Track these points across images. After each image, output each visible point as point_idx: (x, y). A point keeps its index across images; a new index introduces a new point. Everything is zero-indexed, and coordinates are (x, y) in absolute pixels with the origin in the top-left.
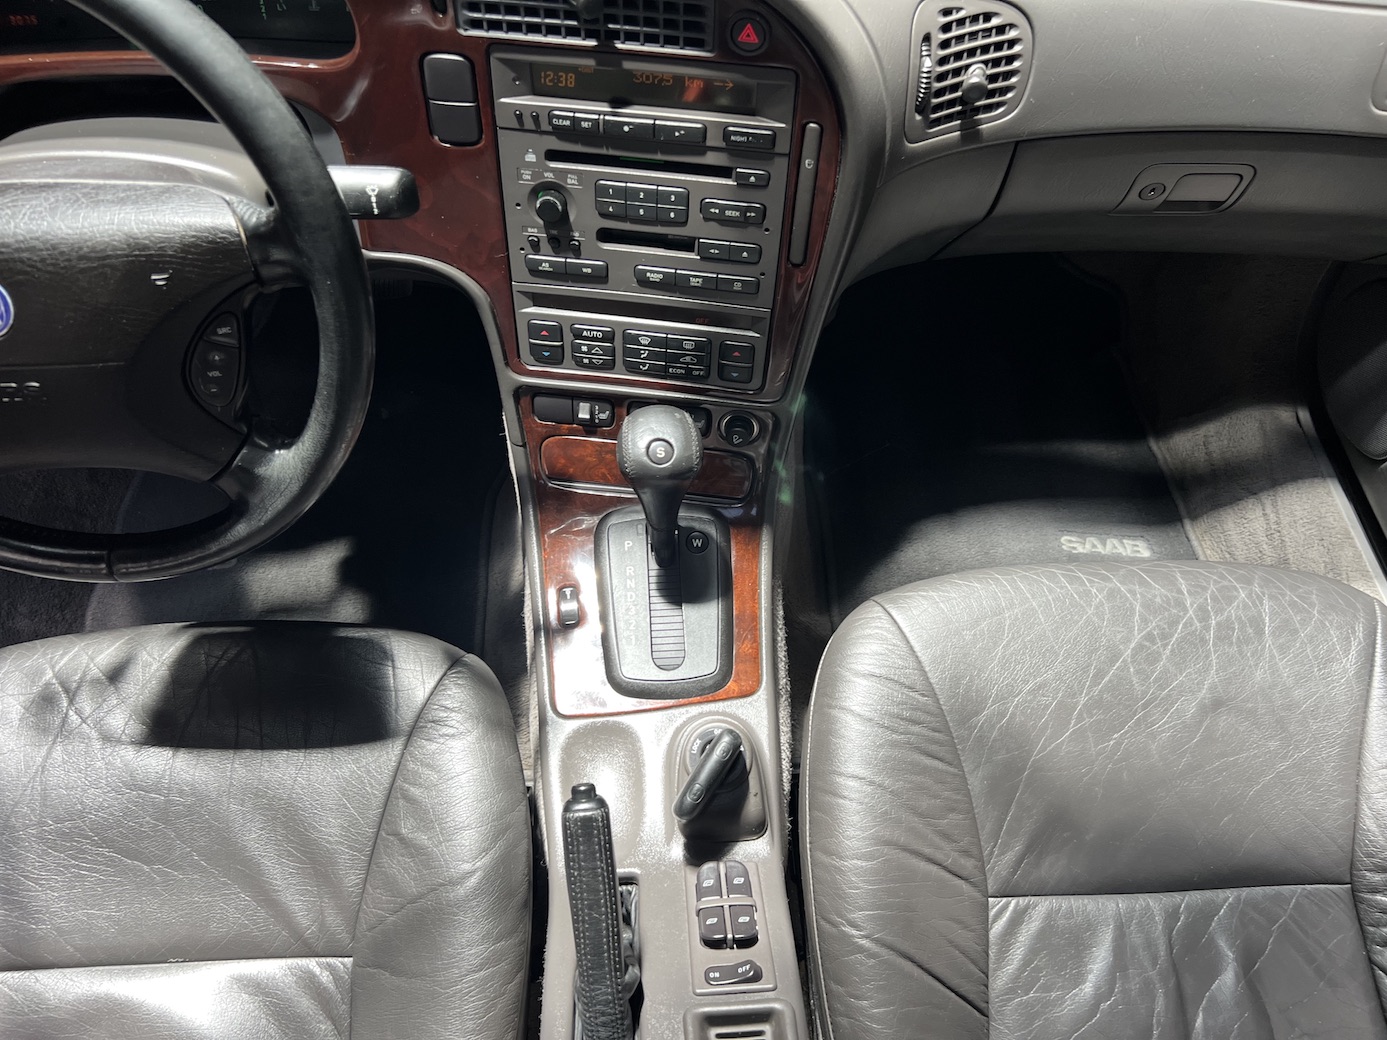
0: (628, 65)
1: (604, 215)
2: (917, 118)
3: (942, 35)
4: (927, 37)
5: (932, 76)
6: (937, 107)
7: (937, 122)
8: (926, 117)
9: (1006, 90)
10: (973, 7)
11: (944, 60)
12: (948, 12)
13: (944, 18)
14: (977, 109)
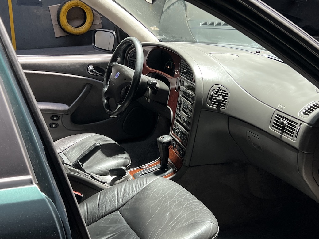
1: (183, 106)
2: (210, 101)
3: (217, 91)
4: (214, 90)
5: (213, 96)
6: (214, 101)
7: (214, 104)
8: (211, 102)
9: (225, 104)
10: (223, 88)
11: (216, 94)
12: (219, 88)
13: (218, 88)
14: (221, 106)
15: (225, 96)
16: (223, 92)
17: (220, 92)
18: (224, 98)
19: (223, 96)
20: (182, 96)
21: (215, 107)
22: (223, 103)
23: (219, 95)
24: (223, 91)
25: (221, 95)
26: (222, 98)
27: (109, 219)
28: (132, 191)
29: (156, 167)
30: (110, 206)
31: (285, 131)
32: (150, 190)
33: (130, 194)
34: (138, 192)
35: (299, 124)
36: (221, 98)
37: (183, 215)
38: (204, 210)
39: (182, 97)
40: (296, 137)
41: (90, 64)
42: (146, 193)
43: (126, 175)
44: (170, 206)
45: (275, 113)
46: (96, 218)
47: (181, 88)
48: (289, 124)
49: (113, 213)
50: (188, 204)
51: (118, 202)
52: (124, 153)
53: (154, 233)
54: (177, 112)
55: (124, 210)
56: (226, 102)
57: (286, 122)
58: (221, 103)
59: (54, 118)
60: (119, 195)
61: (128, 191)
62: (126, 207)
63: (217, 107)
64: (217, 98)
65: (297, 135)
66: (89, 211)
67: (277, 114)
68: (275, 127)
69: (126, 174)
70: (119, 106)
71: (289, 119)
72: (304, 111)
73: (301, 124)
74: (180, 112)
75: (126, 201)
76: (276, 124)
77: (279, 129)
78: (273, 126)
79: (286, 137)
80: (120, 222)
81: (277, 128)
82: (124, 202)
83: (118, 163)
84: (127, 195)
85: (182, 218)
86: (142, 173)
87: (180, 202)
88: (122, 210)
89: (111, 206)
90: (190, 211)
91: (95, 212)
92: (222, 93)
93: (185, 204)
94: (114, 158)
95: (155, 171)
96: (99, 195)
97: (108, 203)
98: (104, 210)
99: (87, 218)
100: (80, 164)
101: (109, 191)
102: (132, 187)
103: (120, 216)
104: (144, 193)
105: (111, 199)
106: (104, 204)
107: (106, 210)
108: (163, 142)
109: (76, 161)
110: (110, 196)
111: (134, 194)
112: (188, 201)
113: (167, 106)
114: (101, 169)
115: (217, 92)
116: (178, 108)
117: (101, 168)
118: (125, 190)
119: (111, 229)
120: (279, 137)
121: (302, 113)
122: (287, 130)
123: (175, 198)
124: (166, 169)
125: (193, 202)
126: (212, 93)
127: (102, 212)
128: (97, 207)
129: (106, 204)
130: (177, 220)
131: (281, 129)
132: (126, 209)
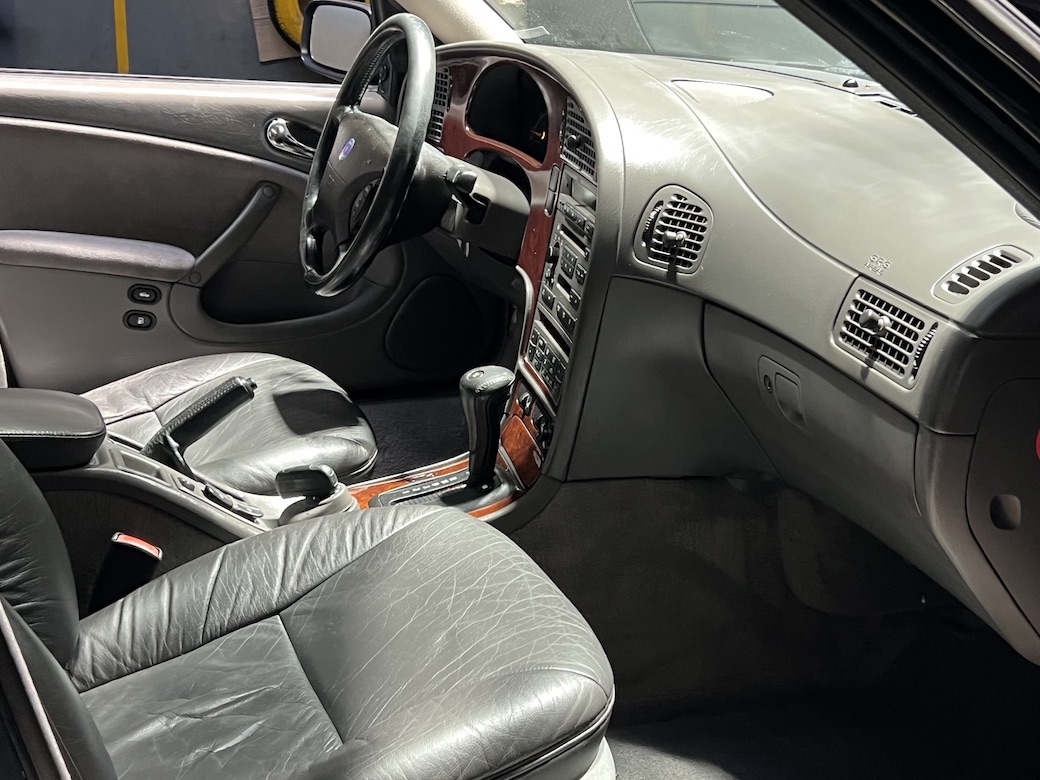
2: (644, 244)
3: (670, 207)
4: (660, 203)
5: (656, 224)
6: (658, 247)
7: (656, 256)
8: (648, 247)
9: (694, 256)
10: (692, 200)
11: (666, 220)
12: (679, 197)
13: (675, 199)
14: (679, 261)
15: (696, 227)
16: (692, 212)
17: (679, 214)
18: (693, 236)
19: (689, 225)
20: (564, 228)
21: (660, 268)
22: (687, 254)
23: (675, 222)
24: (691, 207)
25: (682, 224)
26: (687, 232)
27: (242, 640)
28: (339, 549)
29: (455, 478)
30: (253, 596)
31: (879, 351)
32: (401, 549)
33: (329, 559)
34: (357, 555)
35: (928, 326)
36: (682, 235)
37: (489, 643)
38: (568, 631)
39: (562, 233)
40: (914, 373)
41: (277, 114)
42: (384, 560)
43: (332, 497)
44: (454, 608)
45: (856, 287)
46: (196, 637)
47: (560, 200)
48: (895, 325)
49: (259, 624)
50: (518, 606)
51: (283, 584)
52: (356, 423)
53: (380, 701)
54: (544, 288)
55: (297, 614)
56: (697, 247)
57: (887, 320)
58: (681, 252)
59: (142, 295)
60: (290, 564)
61: (322, 549)
62: (308, 605)
63: (669, 267)
64: (670, 234)
65: (918, 366)
66: (174, 610)
67: (862, 292)
68: (850, 339)
69: (336, 491)
70: (342, 255)
71: (897, 309)
72: (955, 279)
73: (935, 326)
74: (551, 285)
75: (310, 583)
76: (853, 329)
77: (863, 347)
78: (843, 335)
79: (882, 377)
80: (277, 655)
81: (856, 343)
82: (303, 586)
83: (321, 456)
84: (319, 563)
85: (483, 654)
86: (400, 494)
87: (495, 597)
88: (290, 614)
89: (257, 597)
90: (518, 629)
91: (196, 616)
92: (686, 215)
93: (509, 603)
94: (314, 438)
95: (449, 490)
96: (220, 556)
97: (247, 586)
98: (229, 611)
99: (164, 633)
100: (174, 444)
101: (257, 547)
102: (342, 537)
103: (282, 633)
104: (377, 558)
105: (260, 573)
106: (232, 590)
107: (236, 611)
108: (480, 387)
109: (162, 435)
110: (257, 562)
111: (343, 560)
112: (524, 594)
113: (518, 267)
114: (260, 473)
115: (670, 212)
116: (547, 273)
117: (262, 469)
118: (312, 544)
119: (236, 677)
120: (858, 375)
121: (945, 287)
122: (886, 348)
123: (478, 584)
124: (485, 487)
125: (538, 600)
126: (654, 213)
127: (222, 616)
128: (207, 597)
129: (239, 588)
130: (465, 658)
131: (870, 345)
132: (307, 612)
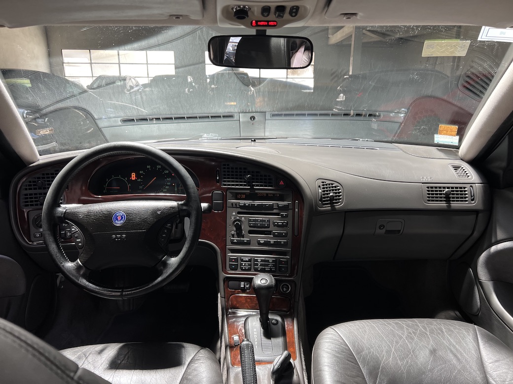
0: (256, 191)
1: (250, 227)
4: (319, 186)
5: (322, 194)
6: (325, 201)
7: (325, 204)
8: (322, 203)
9: (339, 199)
11: (324, 191)
13: (322, 183)
14: (334, 203)
15: (336, 190)
16: (331, 186)
17: (327, 188)
19: (333, 190)
20: (239, 213)
21: (328, 208)
26: (334, 193)
35: (468, 187)
40: (472, 200)
45: (425, 187)
48: (452, 191)
54: (232, 240)
56: (339, 196)
58: (334, 200)
63: (331, 206)
65: (474, 197)
67: (428, 187)
68: (433, 200)
73: (471, 186)
74: (242, 236)
76: (433, 197)
77: (441, 201)
79: (455, 205)
81: (437, 201)
115: (324, 188)
116: (232, 232)
120: (446, 208)
122: (453, 198)
126: (320, 191)
131: (445, 199)
